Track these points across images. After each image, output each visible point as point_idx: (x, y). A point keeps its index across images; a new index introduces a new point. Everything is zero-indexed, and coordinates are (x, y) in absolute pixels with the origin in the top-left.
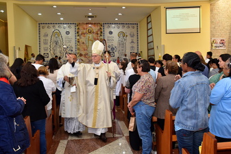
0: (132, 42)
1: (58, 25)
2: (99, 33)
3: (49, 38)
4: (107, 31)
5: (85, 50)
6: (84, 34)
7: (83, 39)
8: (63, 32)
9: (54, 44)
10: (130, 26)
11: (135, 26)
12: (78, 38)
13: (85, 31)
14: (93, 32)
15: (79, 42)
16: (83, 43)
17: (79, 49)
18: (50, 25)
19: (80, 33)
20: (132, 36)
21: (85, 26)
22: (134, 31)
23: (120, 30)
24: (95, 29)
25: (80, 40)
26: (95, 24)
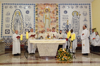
0: (85, 20)
1: (19, 6)
2: (55, 12)
3: (11, 16)
4: (62, 10)
5: (42, 27)
6: (42, 13)
7: (41, 18)
8: (24, 12)
9: (15, 21)
10: (83, 6)
11: (88, 6)
12: (37, 16)
13: (42, 11)
14: (50, 12)
15: (37, 20)
16: (41, 21)
17: (37, 26)
18: (12, 6)
19: (38, 12)
20: (85, 15)
21: (43, 6)
22: (87, 10)
23: (75, 9)
24: (52, 9)
25: (38, 19)
26: (51, 4)
